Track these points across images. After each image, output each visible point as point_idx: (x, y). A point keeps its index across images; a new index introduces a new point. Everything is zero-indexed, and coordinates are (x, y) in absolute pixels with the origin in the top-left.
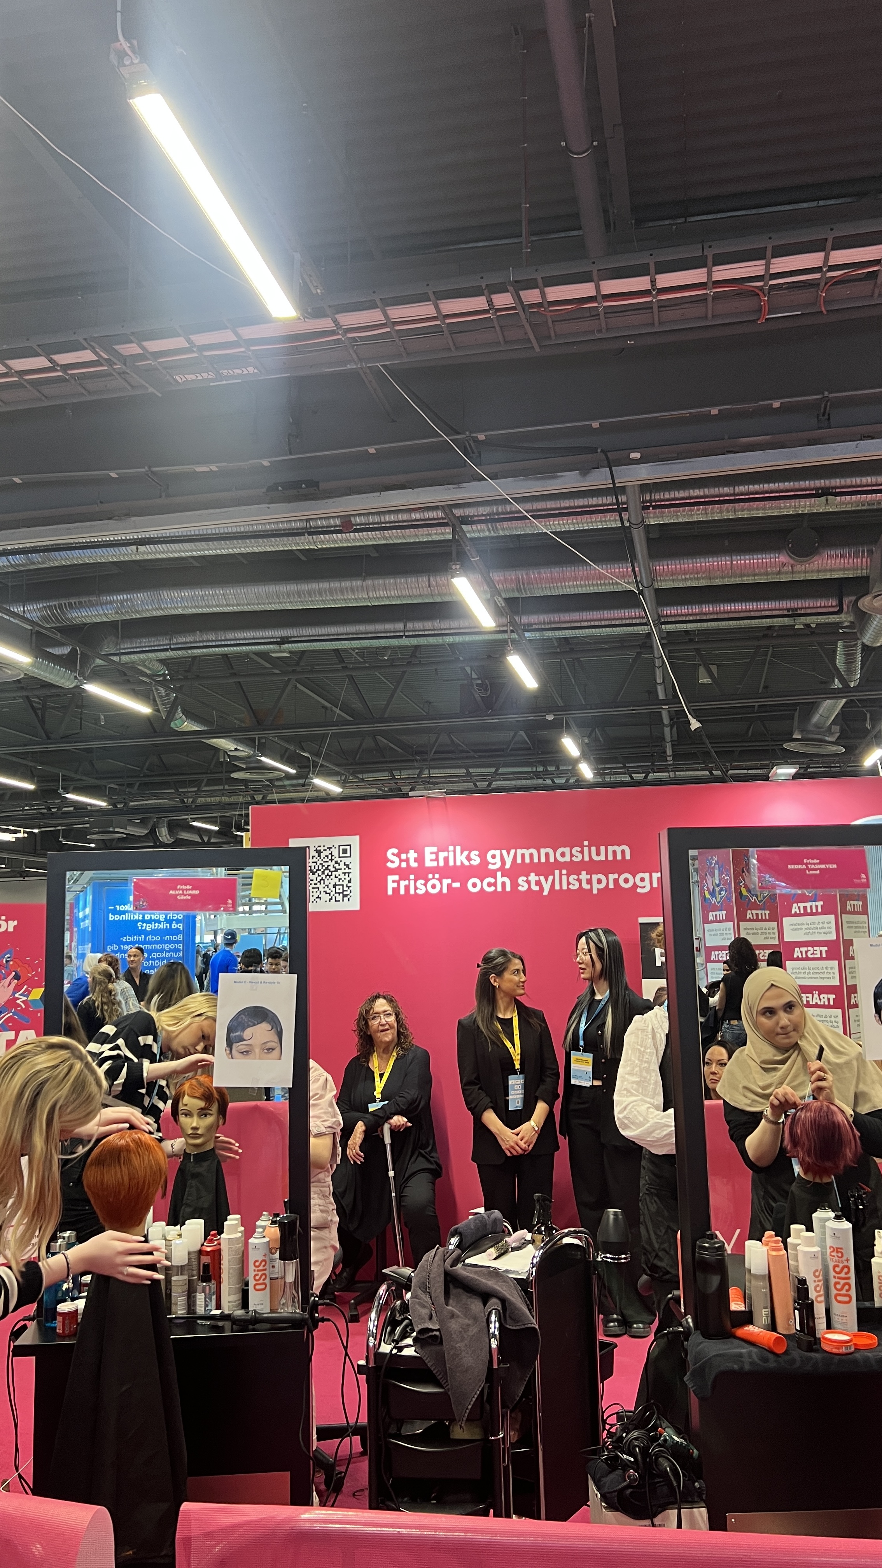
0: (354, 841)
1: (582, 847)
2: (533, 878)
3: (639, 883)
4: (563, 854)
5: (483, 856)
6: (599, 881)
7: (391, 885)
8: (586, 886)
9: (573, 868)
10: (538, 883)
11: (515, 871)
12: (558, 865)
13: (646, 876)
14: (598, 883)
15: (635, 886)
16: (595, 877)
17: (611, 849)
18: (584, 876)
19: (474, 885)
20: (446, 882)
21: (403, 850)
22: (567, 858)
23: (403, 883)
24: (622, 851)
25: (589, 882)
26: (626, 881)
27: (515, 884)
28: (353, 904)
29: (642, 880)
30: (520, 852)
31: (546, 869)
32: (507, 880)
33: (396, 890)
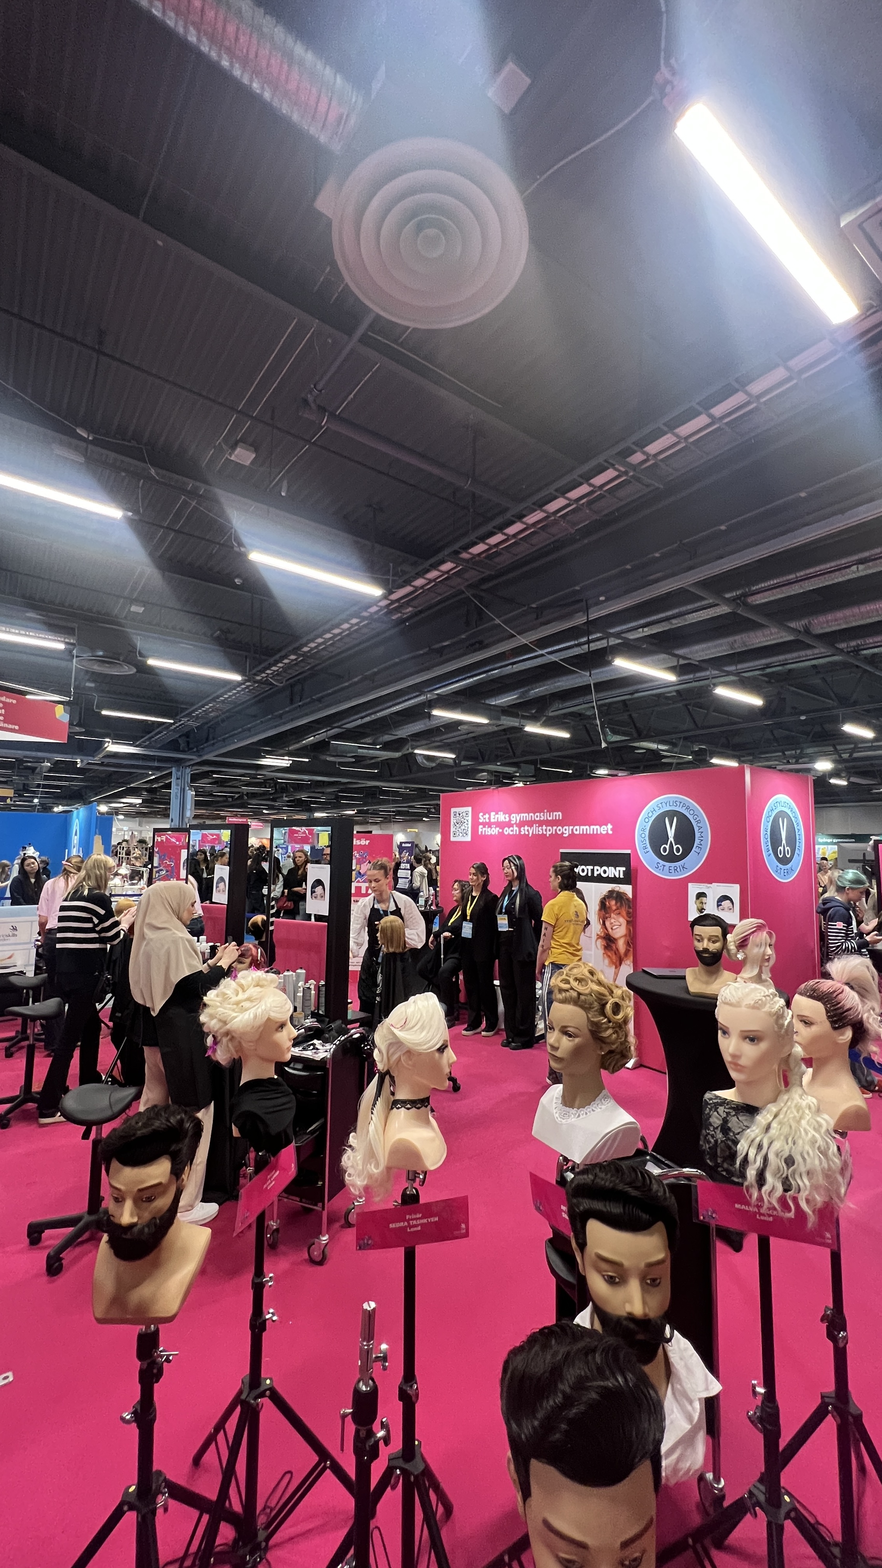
0: (469, 809)
1: (544, 812)
2: (526, 828)
3: (564, 832)
4: (539, 816)
5: (510, 817)
6: (550, 830)
7: (480, 830)
8: (545, 833)
9: (541, 823)
10: (528, 831)
11: (522, 824)
12: (535, 822)
13: (567, 828)
14: (549, 831)
15: (563, 833)
16: (548, 828)
17: (555, 813)
18: (544, 827)
19: (507, 831)
20: (498, 829)
21: (484, 814)
22: (538, 819)
23: (484, 829)
24: (558, 815)
25: (546, 830)
26: (560, 830)
27: (520, 831)
28: (468, 838)
29: (566, 830)
30: (522, 815)
31: (530, 823)
32: (517, 829)
33: (482, 832)
